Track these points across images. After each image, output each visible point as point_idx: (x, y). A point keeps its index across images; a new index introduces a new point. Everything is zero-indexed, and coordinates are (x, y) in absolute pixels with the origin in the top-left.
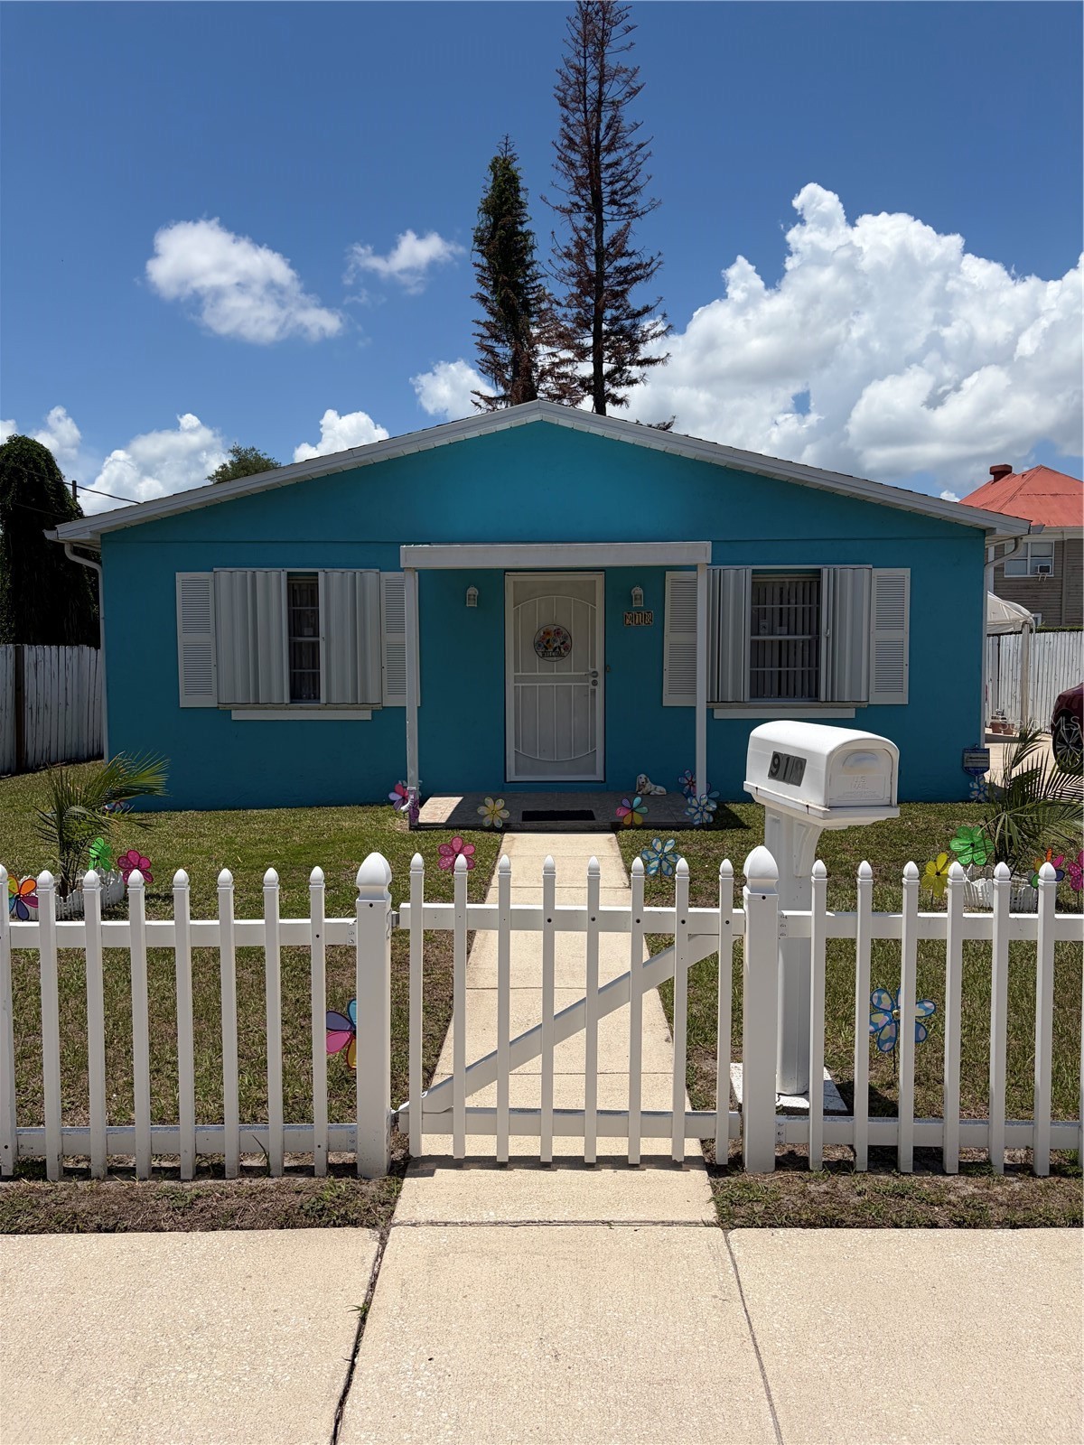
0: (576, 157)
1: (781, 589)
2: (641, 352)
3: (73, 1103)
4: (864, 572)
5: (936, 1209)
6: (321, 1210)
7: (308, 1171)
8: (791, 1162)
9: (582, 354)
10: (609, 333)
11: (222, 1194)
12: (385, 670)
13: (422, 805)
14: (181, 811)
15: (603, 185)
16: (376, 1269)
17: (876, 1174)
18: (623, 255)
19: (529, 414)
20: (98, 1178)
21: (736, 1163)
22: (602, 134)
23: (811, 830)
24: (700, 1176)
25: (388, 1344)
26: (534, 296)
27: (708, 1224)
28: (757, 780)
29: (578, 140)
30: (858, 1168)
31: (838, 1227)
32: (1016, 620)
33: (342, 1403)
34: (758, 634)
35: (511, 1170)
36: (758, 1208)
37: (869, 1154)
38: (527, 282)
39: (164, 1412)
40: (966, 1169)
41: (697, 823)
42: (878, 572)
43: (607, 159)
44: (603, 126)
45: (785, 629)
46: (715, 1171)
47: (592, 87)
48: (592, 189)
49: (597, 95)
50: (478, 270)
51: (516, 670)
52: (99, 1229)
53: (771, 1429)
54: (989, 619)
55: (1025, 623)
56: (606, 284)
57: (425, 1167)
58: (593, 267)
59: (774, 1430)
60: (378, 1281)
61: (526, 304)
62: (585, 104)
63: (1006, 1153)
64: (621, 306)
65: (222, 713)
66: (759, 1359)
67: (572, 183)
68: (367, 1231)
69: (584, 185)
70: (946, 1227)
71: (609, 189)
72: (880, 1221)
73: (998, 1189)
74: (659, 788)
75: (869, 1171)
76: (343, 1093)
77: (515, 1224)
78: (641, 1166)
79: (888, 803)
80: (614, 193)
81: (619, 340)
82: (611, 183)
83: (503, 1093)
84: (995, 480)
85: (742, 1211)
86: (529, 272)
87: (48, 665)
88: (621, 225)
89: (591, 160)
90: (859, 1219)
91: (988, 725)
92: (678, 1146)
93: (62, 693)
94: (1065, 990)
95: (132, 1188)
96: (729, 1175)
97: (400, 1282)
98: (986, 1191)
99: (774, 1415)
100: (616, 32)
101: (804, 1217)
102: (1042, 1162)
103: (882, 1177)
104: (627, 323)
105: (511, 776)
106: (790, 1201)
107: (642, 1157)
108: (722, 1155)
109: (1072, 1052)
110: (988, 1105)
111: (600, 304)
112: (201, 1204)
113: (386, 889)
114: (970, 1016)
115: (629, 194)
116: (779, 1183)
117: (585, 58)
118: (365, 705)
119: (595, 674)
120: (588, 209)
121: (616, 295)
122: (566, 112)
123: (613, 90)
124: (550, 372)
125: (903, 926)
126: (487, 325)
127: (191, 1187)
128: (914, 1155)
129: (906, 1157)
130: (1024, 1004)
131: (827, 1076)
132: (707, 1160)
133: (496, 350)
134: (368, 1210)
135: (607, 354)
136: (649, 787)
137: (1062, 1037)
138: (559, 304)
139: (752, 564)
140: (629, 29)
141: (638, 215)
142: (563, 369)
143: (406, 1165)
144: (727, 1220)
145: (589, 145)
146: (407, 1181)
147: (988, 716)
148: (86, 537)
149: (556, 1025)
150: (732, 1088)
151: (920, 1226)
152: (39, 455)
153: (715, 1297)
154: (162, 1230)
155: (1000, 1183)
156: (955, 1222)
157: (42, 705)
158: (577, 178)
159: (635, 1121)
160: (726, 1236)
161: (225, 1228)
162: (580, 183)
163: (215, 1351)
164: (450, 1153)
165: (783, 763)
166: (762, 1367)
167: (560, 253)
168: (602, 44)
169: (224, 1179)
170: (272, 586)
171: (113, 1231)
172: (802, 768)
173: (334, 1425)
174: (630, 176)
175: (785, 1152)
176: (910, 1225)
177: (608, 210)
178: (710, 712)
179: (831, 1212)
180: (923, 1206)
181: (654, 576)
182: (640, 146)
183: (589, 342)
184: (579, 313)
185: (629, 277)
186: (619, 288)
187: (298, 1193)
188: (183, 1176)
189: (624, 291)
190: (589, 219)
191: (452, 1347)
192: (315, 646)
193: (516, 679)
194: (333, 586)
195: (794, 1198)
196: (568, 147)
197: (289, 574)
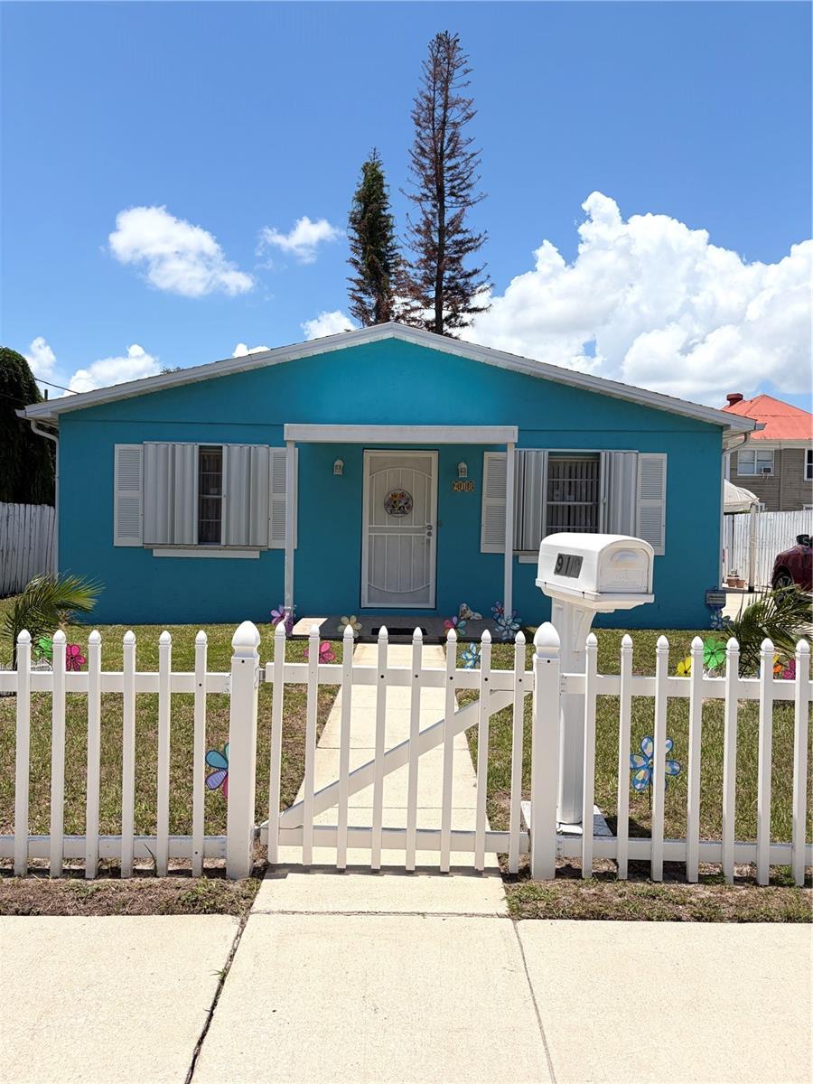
0: (426, 162)
1: (570, 467)
2: (471, 302)
3: (5, 821)
4: (632, 455)
5: (681, 907)
6: (195, 901)
7: (188, 873)
8: (568, 872)
9: (427, 304)
10: (448, 288)
11: (117, 888)
12: (271, 521)
13: (295, 623)
14: (111, 625)
15: (445, 182)
16: (235, 945)
17: (634, 882)
18: (459, 232)
19: (384, 332)
20: (20, 876)
21: (525, 873)
22: (445, 145)
23: (586, 614)
24: (497, 882)
25: (241, 999)
26: (393, 261)
27: (500, 916)
28: (547, 578)
29: (427, 149)
30: (620, 877)
31: (603, 919)
32: (746, 502)
33: (200, 1043)
34: (553, 500)
35: (348, 874)
36: (541, 905)
37: (629, 867)
38: (388, 251)
39: (55, 1047)
40: (703, 880)
41: (504, 638)
42: (643, 456)
43: (448, 163)
44: (446, 140)
45: (573, 497)
46: (508, 879)
47: (439, 112)
48: (437, 185)
49: (442, 117)
50: (352, 242)
51: (371, 523)
52: (17, 913)
53: (545, 1066)
54: (725, 501)
55: (752, 504)
56: (446, 252)
57: (280, 872)
58: (436, 240)
59: (547, 1067)
60: (236, 954)
61: (387, 267)
62: (433, 124)
63: (736, 869)
64: (457, 269)
65: (146, 551)
66: (538, 1014)
67: (423, 180)
68: (230, 916)
69: (431, 182)
70: (688, 920)
71: (449, 185)
72: (636, 915)
73: (729, 894)
74: (477, 614)
75: (629, 879)
76: (219, 817)
77: (349, 914)
78: (450, 874)
79: (645, 591)
80: (454, 187)
81: (455, 294)
82: (452, 181)
83: (343, 815)
84: (731, 405)
85: (528, 907)
86: (389, 244)
87: (17, 518)
88: (457, 210)
89: (437, 164)
90: (620, 914)
91: (725, 581)
92: (480, 858)
93: (27, 538)
94: (782, 755)
95: (46, 883)
96: (519, 881)
97: (254, 954)
98: (719, 895)
99: (548, 1056)
100: (457, 73)
101: (577, 912)
102: (764, 875)
103: (638, 884)
104: (461, 281)
105: (365, 604)
106: (566, 900)
107: (451, 867)
108: (514, 865)
109: (787, 798)
110: (721, 833)
111: (441, 267)
112: (99, 895)
113: (255, 649)
114: (709, 772)
115: (464, 189)
116: (558, 887)
117: (434, 91)
118: (255, 547)
119: (430, 527)
120: (434, 199)
121: (453, 261)
122: (419, 129)
123: (454, 115)
124: (403, 317)
125: (657, 686)
126: (357, 282)
127: (92, 884)
128: (664, 869)
129: (657, 869)
130: (750, 765)
131: (597, 811)
132: (502, 871)
133: (364, 300)
134: (233, 902)
135: (445, 303)
136: (469, 613)
137: (779, 787)
138: (411, 266)
139: (548, 448)
140: (466, 72)
141: (470, 204)
142: (412, 315)
143: (265, 870)
144: (516, 913)
145: (436, 153)
146: (265, 881)
147: (725, 573)
148: (48, 415)
149: (386, 760)
150: (522, 816)
151: (668, 920)
152: (18, 362)
153: (505, 968)
154: (67, 914)
155: (730, 890)
156: (695, 918)
157: (11, 548)
158: (426, 176)
159: (446, 837)
160: (515, 925)
161: (117, 913)
162: (428, 180)
163: (101, 1002)
164: (300, 862)
165: (566, 561)
166: (539, 1021)
167: (412, 229)
168: (447, 81)
169: (120, 878)
170: (187, 455)
171: (28, 914)
172: (580, 564)
173: (192, 1058)
174: (465, 176)
175: (564, 865)
176: (659, 919)
177: (448, 200)
178: (516, 558)
179: (598, 908)
180: (670, 905)
181: (475, 453)
182: (473, 155)
183: (432, 295)
184: (426, 273)
185: (463, 248)
186: (456, 256)
187: (178, 888)
188: (87, 876)
189: (459, 258)
190: (435, 206)
191: (292, 1002)
192: (219, 502)
193: (371, 530)
194: (233, 456)
195: (569, 898)
196: (420, 154)
197: (200, 447)
